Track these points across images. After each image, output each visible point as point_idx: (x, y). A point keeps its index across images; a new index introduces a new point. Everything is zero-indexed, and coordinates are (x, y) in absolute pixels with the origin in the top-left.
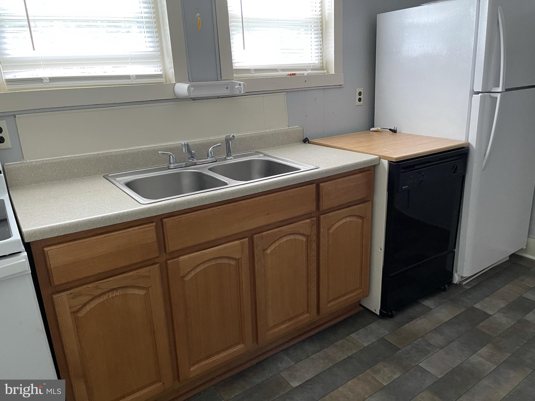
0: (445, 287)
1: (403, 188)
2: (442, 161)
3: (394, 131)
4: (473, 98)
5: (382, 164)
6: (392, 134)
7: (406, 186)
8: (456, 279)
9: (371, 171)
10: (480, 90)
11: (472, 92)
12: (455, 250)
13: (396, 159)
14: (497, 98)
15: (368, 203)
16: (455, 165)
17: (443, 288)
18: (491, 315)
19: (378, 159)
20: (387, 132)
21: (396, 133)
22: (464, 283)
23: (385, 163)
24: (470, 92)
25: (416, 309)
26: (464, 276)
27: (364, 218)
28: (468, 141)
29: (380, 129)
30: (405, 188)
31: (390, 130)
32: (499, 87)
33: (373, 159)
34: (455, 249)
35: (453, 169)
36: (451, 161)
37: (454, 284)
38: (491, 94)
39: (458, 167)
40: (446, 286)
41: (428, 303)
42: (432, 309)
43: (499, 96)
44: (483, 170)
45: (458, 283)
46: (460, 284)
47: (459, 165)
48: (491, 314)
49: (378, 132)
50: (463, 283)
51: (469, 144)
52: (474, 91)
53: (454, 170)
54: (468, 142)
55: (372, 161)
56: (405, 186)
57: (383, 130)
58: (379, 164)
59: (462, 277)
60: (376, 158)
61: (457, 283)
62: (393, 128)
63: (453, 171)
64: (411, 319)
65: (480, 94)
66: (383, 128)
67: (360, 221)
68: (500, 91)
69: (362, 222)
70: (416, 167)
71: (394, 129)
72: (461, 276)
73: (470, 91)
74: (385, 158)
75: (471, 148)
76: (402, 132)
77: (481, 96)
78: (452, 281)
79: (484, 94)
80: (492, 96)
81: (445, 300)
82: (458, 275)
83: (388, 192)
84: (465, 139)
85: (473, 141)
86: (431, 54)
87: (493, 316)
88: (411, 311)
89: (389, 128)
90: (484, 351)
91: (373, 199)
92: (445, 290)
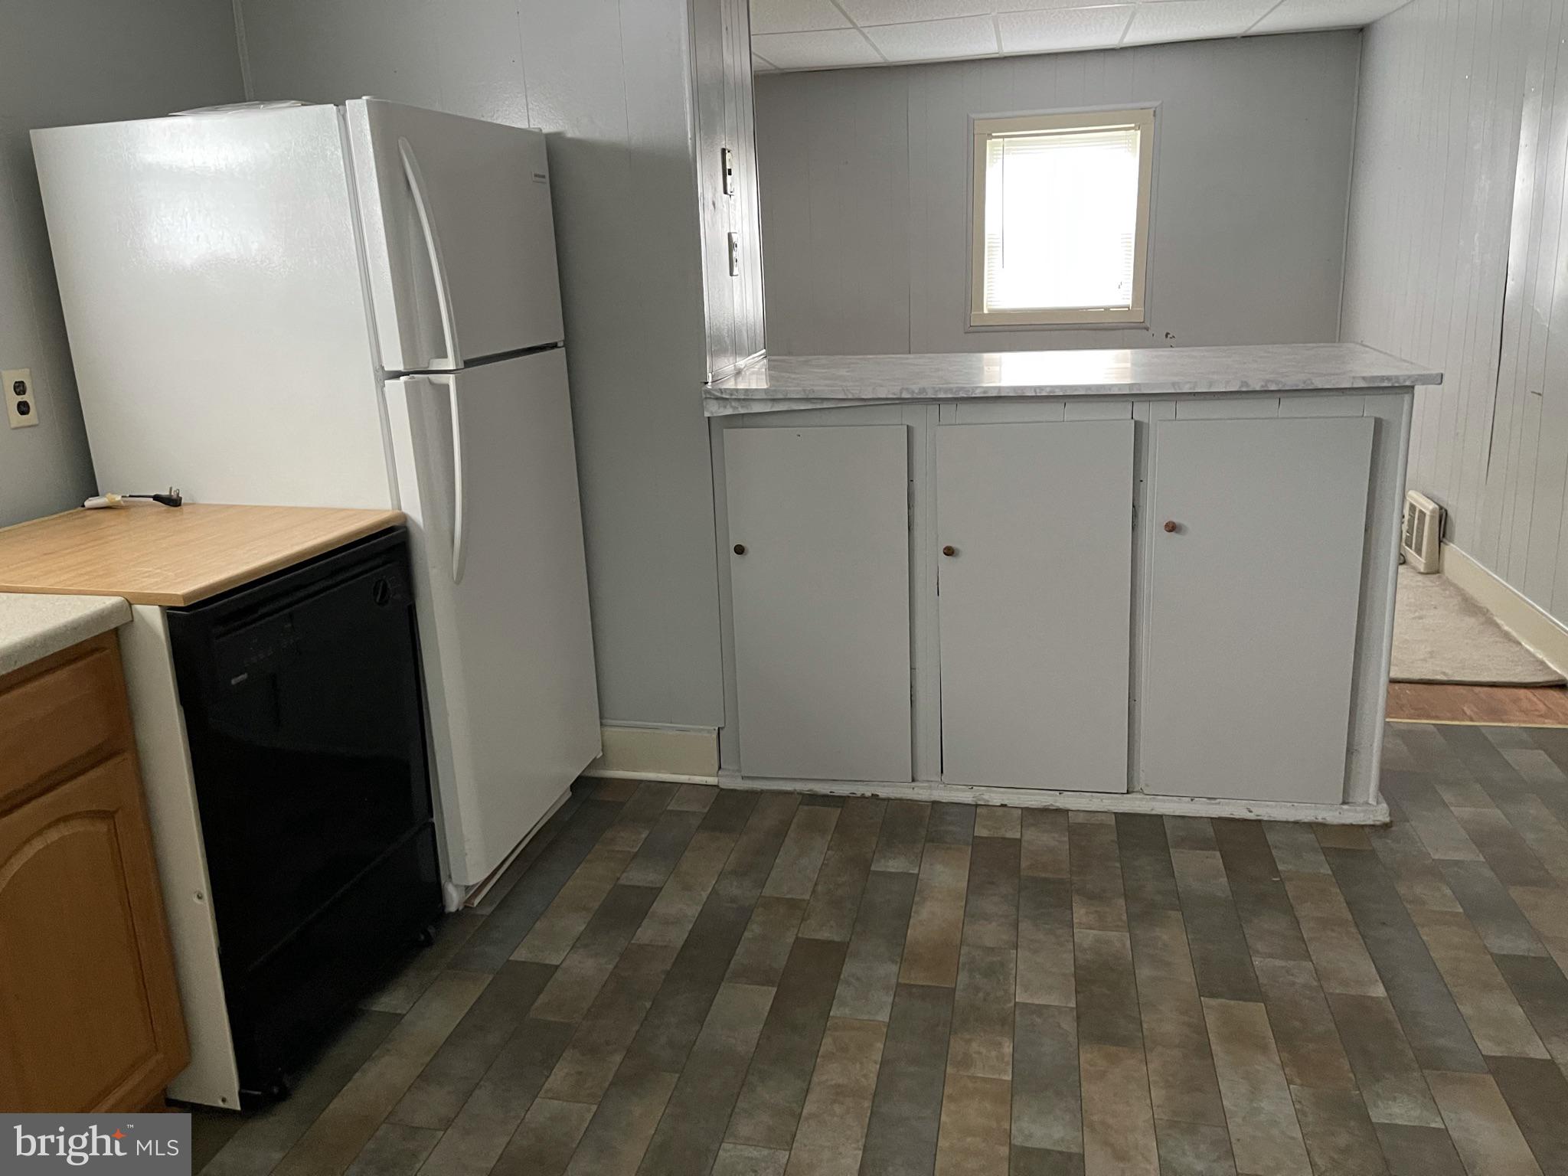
0: (429, 933)
1: (233, 682)
2: (340, 578)
3: (172, 502)
4: (386, 389)
5: (143, 619)
6: (168, 512)
7: (241, 674)
8: (454, 899)
9: (104, 649)
10: (401, 368)
11: (380, 373)
12: (435, 819)
13: (186, 597)
14: (447, 386)
15: (119, 759)
16: (380, 581)
17: (422, 937)
18: (557, 967)
19: (122, 606)
20: (151, 505)
21: (180, 505)
22: (476, 902)
23: (153, 617)
24: (375, 375)
25: (360, 1033)
26: (471, 884)
27: (116, 812)
28: (400, 508)
29: (118, 498)
30: (239, 683)
31: (157, 498)
32: (446, 356)
33: (103, 611)
34: (432, 816)
35: (376, 594)
36: (361, 573)
37: (451, 913)
38: (431, 376)
39: (389, 586)
40: (430, 931)
41: (387, 1002)
42: (405, 1015)
43: (451, 380)
44: (458, 582)
45: (460, 909)
46: (466, 907)
47: (390, 579)
48: (558, 963)
49: (116, 512)
50: (473, 904)
51: (405, 517)
52: (386, 369)
53: (379, 597)
54: (398, 511)
55: (101, 617)
56: (237, 676)
57: (134, 502)
58: (132, 621)
59: (467, 888)
60: (113, 605)
61: (458, 910)
62: (165, 493)
63: (378, 600)
64: (346, 1075)
65: (403, 379)
66: (130, 496)
67: (102, 827)
68: (452, 367)
69: (109, 830)
70: (262, 611)
71: (168, 493)
72: (465, 886)
73: (376, 371)
74: (148, 599)
75: (413, 530)
76: (201, 502)
77: (405, 383)
78: (444, 907)
79: (414, 378)
80: (435, 382)
81: (435, 973)
82: (456, 886)
83: (182, 709)
84: (390, 502)
85: (413, 509)
86: (239, 262)
87: (564, 965)
88: (341, 1052)
89: (153, 494)
90: (560, 1076)
91: (135, 742)
92: (429, 942)
